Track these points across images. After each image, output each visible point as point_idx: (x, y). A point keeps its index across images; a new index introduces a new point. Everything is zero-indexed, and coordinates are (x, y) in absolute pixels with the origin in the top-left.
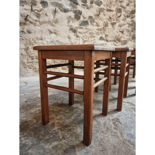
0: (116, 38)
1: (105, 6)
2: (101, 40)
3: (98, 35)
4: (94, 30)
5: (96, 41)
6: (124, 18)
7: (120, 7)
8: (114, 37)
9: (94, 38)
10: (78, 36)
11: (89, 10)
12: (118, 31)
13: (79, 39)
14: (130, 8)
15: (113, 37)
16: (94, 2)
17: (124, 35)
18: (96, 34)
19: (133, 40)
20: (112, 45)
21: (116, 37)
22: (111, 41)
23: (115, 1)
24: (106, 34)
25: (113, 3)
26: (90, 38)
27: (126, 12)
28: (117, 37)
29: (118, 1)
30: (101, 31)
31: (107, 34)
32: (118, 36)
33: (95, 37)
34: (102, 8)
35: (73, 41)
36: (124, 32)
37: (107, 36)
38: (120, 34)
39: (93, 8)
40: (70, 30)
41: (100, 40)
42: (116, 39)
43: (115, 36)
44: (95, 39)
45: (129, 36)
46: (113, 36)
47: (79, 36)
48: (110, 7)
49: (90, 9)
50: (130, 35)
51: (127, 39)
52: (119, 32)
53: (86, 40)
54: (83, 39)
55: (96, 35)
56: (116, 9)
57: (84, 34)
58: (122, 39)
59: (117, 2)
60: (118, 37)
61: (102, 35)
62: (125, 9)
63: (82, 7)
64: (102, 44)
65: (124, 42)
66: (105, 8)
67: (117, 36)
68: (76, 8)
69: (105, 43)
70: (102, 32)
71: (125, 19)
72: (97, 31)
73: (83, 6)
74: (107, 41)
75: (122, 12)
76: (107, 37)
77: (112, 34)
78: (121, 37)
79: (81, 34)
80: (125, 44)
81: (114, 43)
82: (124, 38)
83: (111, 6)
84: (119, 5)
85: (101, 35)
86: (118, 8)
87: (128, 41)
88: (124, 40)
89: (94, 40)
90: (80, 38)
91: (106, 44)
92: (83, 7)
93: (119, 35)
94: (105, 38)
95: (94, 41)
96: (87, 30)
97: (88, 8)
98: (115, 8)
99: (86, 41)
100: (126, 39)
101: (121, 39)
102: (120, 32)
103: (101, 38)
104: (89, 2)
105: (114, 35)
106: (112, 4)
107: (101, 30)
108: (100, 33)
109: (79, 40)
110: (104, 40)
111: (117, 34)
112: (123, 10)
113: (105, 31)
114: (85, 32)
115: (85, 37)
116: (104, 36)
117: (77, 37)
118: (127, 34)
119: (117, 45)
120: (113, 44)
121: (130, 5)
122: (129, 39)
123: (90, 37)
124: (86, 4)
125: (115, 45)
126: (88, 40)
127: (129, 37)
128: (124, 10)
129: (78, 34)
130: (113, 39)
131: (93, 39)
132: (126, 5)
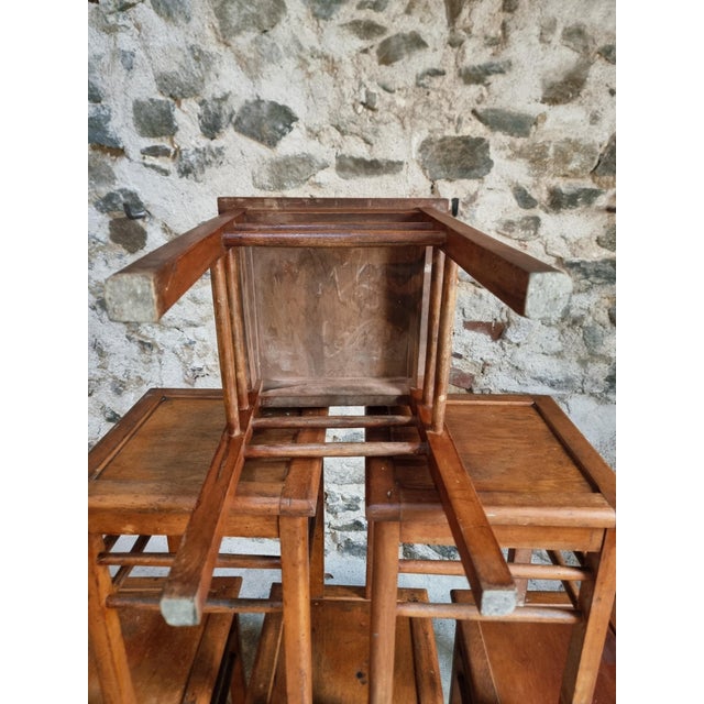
1: (325, 137)
6: (518, 213)
7: (474, 129)
10: (149, 345)
11: (197, 180)
13: (154, 357)
14: (595, 119)
16: (224, 119)
17: (520, 354)
23: (411, 82)
25: (392, 104)
27: (537, 158)
29: (451, 75)
32: (458, 356)
34: (296, 158)
35: (122, 368)
39: (224, 168)
40: (99, 310)
45: (583, 363)
47: (157, 340)
48: (370, 137)
49: (200, 177)
50: (583, 353)
51: (552, 385)
53: (201, 370)
54: (185, 358)
56: (425, 146)
57: (189, 334)
59: (437, 82)
62: (526, 134)
63: (145, 165)
66: (323, 151)
68: (112, 178)
71: (525, 228)
73: (150, 160)
75: (489, 164)
79: (169, 328)
83: (375, 132)
84: (461, 110)
86: (450, 132)
90: (161, 352)
92: (153, 167)
93: (459, 351)
96: (203, 307)
97: (186, 171)
98: (417, 140)
99: (205, 371)
100: (541, 380)
101: (481, 381)
102: (472, 326)
104: (189, 124)
106: (382, 115)
109: (157, 364)
112: (512, 146)
114: (195, 320)
115: (197, 347)
117: (143, 350)
118: (557, 346)
121: (589, 87)
122: (569, 380)
124: (172, 142)
127: (574, 370)
128: (520, 142)
129: (144, 333)
132: (539, 94)
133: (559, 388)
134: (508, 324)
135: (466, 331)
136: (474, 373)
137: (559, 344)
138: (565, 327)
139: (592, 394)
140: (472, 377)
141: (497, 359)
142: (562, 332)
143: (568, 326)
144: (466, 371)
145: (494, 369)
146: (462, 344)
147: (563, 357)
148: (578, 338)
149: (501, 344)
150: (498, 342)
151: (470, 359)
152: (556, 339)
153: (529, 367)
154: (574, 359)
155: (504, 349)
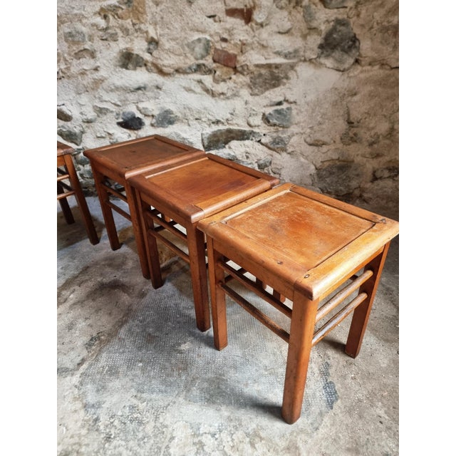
0: (212, 51)
2: (130, 66)
3: (112, 44)
4: (84, 21)
5: (103, 73)
8: (199, 49)
9: (92, 61)
12: (219, 8)
15: (191, 46)
17: (264, 34)
18: (96, 39)
19: (327, 56)
20: (189, 90)
21: (208, 47)
22: (185, 72)
24: (147, 32)
26: (75, 62)
28: (216, 50)
30: (120, 21)
31: (152, 34)
32: (224, 40)
33: (98, 55)
36: (258, 16)
37: (153, 43)
38: (228, 26)
41: (125, 66)
42: (208, 61)
43: (199, 40)
44: (98, 64)
45: (304, 37)
46: (188, 45)
50: (303, 26)
51: (286, 56)
52: (222, 15)
55: (101, 43)
58: (254, 58)
60: (224, 45)
61: (127, 39)
64: (139, 89)
65: (263, 71)
67: (217, 38)
69: (156, 83)
70: (128, 23)
72: (102, 23)
74: (161, 72)
76: (155, 53)
77: (183, 29)
78: (243, 47)
80: (274, 86)
81: (200, 82)
82: (263, 51)
85: (122, 44)
87: (292, 67)
88: (263, 62)
89: (96, 69)
91: (158, 87)
93: (225, 36)
94: (147, 57)
95: (97, 75)
100: (278, 53)
101: (241, 59)
102: (231, 12)
103: (128, 60)
105: (196, 36)
107: (120, 12)
108: (118, 31)
110: (146, 65)
111: (214, 27)
113: (139, 19)
116: (139, 47)
118: (287, 25)
119: (223, 94)
120: (198, 89)
122: (296, 51)
123: (73, 54)
125: (207, 91)
126: (68, 69)
127: (299, 43)
130: (192, 61)
131: (87, 63)
133: (290, 58)
134: (254, 8)
135: (228, 18)
136: (236, 53)
137: (289, 23)
138: (291, 9)
139: (310, 60)
140: (235, 56)
141: (250, 40)
142: (290, 13)
143: (294, 7)
144: (231, 52)
145: (249, 48)
146: (226, 29)
147: (292, 35)
148: (299, 16)
149: (252, 27)
150: (250, 25)
151: (232, 42)
152: (286, 20)
153: (271, 44)
154: (299, 34)
155: (253, 30)
